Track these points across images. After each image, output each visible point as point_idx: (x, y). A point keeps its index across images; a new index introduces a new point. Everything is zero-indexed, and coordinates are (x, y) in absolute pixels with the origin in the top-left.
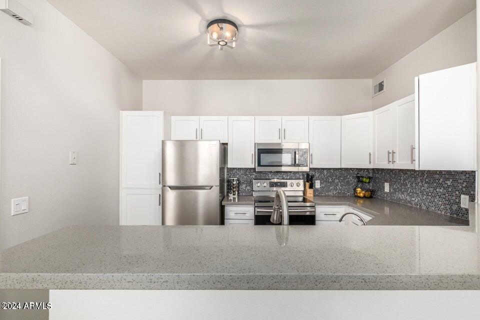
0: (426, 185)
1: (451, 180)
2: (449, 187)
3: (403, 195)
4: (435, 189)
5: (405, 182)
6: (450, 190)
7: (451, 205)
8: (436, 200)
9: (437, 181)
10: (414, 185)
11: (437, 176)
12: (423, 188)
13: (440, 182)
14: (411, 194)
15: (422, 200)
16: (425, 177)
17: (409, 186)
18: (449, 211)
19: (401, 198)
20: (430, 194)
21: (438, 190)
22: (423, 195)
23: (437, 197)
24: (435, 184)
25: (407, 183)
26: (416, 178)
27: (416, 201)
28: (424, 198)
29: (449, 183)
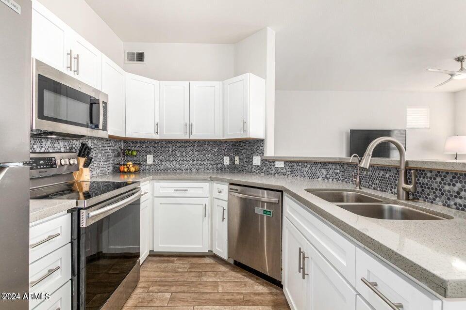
0: (196, 153)
1: (217, 148)
2: (215, 152)
3: (172, 164)
4: (204, 155)
5: (174, 153)
6: (216, 154)
7: (217, 164)
8: (205, 163)
9: (206, 149)
10: (184, 154)
11: (206, 146)
12: (193, 155)
13: (209, 150)
14: (180, 162)
15: (193, 165)
16: (195, 146)
17: (178, 155)
18: (215, 169)
19: (170, 167)
20: (200, 159)
21: (207, 156)
22: (193, 161)
23: (206, 161)
24: (204, 152)
25: (177, 153)
26: (186, 148)
27: (186, 167)
28: (194, 163)
29: (215, 150)
